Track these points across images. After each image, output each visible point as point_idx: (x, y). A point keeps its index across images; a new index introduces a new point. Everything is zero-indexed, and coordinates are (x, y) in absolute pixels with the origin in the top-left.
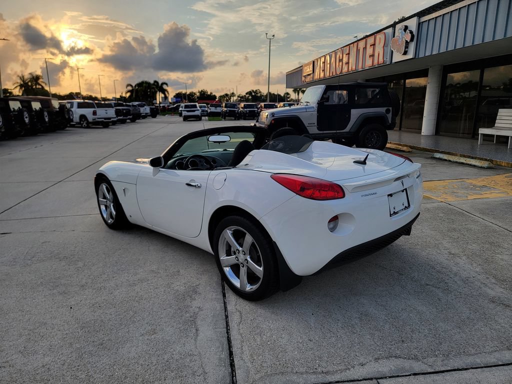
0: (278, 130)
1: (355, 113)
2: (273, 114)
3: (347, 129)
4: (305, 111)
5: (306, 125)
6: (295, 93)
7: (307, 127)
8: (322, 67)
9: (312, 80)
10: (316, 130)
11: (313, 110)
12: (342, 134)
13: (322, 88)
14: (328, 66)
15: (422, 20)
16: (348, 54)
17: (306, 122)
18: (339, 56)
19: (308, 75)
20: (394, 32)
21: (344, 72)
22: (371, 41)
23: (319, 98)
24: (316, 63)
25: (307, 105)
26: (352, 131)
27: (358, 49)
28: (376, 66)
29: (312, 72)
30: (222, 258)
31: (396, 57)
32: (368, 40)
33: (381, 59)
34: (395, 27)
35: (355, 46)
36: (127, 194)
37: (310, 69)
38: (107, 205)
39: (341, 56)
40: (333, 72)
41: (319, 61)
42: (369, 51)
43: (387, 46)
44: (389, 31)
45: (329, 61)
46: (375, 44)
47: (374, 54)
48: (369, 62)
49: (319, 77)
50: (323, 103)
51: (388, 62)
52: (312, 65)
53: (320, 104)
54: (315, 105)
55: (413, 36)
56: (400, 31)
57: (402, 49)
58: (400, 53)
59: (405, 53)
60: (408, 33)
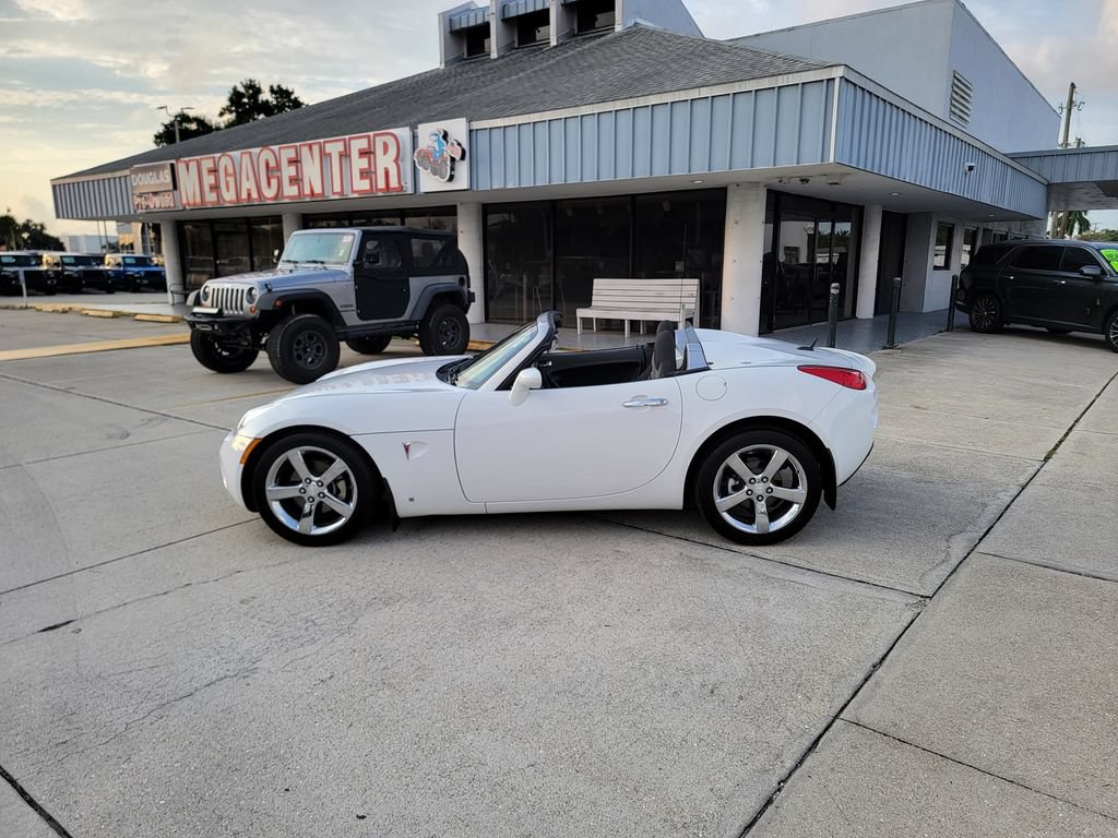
0: (292, 322)
1: (416, 284)
3: (406, 317)
4: (331, 279)
7: (343, 314)
8: (209, 180)
9: (172, 205)
10: (356, 317)
11: (347, 278)
12: (399, 324)
13: (354, 235)
14: (231, 180)
15: (476, 125)
16: (295, 162)
17: (338, 303)
18: (267, 164)
19: (155, 193)
20: (414, 137)
21: (287, 197)
22: (359, 144)
23: (353, 256)
24: (181, 168)
25: (325, 268)
26: (416, 318)
27: (324, 155)
28: (380, 194)
29: (171, 188)
30: (718, 500)
31: (430, 183)
32: (353, 142)
33: (394, 183)
34: (413, 128)
35: (316, 149)
36: (415, 454)
37: (162, 180)
38: (306, 496)
39: (272, 164)
40: (249, 195)
41: (193, 166)
42: (360, 163)
43: (403, 160)
44: (403, 133)
45: (230, 171)
46: (374, 153)
47: (373, 170)
48: (364, 185)
49: (198, 200)
50: (362, 264)
51: (410, 191)
52: (168, 172)
53: (357, 266)
54: (348, 268)
55: (463, 151)
56: (435, 138)
57: (444, 169)
58: (443, 177)
59: (451, 178)
60: (452, 144)
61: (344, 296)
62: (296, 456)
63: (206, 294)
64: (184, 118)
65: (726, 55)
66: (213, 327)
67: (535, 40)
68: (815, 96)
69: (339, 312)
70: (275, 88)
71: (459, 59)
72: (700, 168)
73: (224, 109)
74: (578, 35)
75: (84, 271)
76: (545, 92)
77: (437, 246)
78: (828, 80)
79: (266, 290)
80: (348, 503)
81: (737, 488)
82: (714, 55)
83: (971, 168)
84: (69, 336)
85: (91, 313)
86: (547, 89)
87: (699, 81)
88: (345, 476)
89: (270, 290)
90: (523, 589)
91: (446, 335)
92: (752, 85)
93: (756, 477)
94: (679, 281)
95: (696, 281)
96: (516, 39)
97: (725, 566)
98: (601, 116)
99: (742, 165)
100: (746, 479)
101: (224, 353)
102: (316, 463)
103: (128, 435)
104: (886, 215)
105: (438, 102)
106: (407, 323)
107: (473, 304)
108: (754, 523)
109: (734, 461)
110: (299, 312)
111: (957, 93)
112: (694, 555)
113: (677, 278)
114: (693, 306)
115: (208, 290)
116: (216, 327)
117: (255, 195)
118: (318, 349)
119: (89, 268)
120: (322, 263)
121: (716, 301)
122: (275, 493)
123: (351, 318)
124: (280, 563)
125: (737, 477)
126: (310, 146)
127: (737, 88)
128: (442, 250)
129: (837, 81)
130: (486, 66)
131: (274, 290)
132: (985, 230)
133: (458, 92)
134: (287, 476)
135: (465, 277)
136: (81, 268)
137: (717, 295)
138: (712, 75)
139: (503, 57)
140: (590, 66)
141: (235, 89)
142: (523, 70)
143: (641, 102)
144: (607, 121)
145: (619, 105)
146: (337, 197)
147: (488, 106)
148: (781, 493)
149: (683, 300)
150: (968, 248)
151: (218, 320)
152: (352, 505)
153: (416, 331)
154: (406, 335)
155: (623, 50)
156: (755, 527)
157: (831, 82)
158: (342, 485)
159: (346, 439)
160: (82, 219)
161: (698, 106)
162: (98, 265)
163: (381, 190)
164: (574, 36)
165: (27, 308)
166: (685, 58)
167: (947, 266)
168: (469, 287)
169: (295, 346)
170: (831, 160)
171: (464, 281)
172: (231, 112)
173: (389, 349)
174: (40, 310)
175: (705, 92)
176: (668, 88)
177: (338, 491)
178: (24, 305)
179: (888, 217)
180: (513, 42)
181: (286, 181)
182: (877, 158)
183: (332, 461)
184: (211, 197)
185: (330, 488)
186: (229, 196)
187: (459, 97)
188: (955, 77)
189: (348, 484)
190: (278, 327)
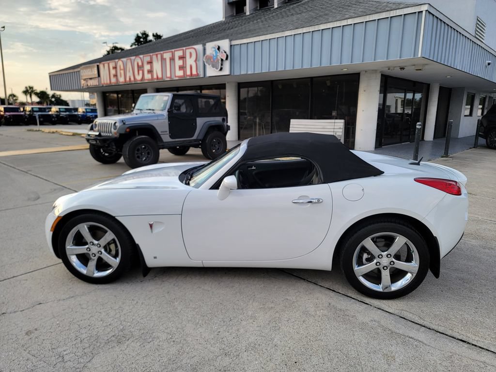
0: (135, 139)
1: (201, 122)
2: (123, 121)
3: (194, 137)
4: (156, 118)
5: (160, 133)
6: (26, 94)
7: (161, 136)
8: (113, 72)
9: (98, 84)
10: (169, 137)
11: (164, 118)
12: (191, 141)
13: (168, 96)
14: (122, 72)
15: (234, 43)
16: (150, 63)
17: (159, 130)
18: (138, 64)
19: (91, 79)
20: (204, 50)
21: (147, 80)
22: (179, 53)
23: (168, 106)
24: (101, 66)
25: (154, 113)
26: (199, 138)
27: (163, 59)
28: (188, 78)
29: (97, 76)
30: (356, 268)
31: (211, 72)
32: (176, 52)
33: (194, 72)
34: (204, 45)
35: (159, 56)
36: (156, 229)
37: (93, 72)
38: (90, 253)
39: (140, 64)
40: (130, 79)
41: (106, 65)
42: (178, 63)
43: (199, 61)
44: (199, 47)
45: (122, 67)
46: (185, 58)
47: (185, 66)
48: (180, 73)
49: (108, 82)
50: (172, 111)
51: (202, 76)
52: (96, 69)
53: (170, 112)
54: (165, 113)
55: (227, 56)
56: (214, 49)
57: (217, 65)
58: (217, 69)
59: (221, 69)
60: (222, 52)
61: (162, 127)
62: (84, 228)
63: (96, 125)
64: (116, 48)
65: (362, 4)
66: (97, 142)
67: (267, 6)
68: (411, 21)
69: (159, 135)
70: (155, 34)
71: (232, 16)
72: (346, 62)
73: (133, 44)
74: (288, 3)
75: (68, 115)
76: (269, 26)
77: (212, 102)
78: (419, 12)
79: (122, 123)
80: (116, 258)
81: (369, 260)
82: (356, 5)
83: (489, 64)
84: (48, 144)
85: (64, 133)
86: (270, 25)
87: (347, 16)
88: (114, 241)
89: (124, 124)
90: (216, 333)
91: (215, 147)
92: (376, 17)
93: (382, 253)
94: (333, 121)
95: (343, 121)
96: (258, 6)
97: (361, 318)
98: (296, 36)
99: (369, 59)
100: (376, 255)
101: (106, 154)
102: (96, 233)
103: (39, 198)
104: (441, 89)
105: (218, 34)
106: (195, 140)
107: (229, 131)
108: (380, 284)
109: (368, 243)
110: (140, 134)
111: (478, 28)
112: (339, 306)
113: (333, 119)
114: (341, 134)
115: (97, 123)
116: (98, 142)
117: (132, 79)
118: (148, 153)
119: (71, 113)
120: (153, 110)
121: (353, 131)
122: (72, 250)
123: (166, 138)
124: (69, 298)
125: (369, 253)
126: (157, 55)
127: (368, 18)
128: (214, 104)
129: (424, 12)
130: (244, 18)
131: (126, 123)
132: (490, 97)
133: (228, 29)
134: (79, 240)
135: (225, 118)
136: (68, 113)
137: (353, 128)
138: (354, 13)
139: (252, 14)
140: (292, 15)
141: (137, 35)
142: (260, 19)
143: (316, 28)
144: (299, 39)
145: (305, 30)
146: (168, 79)
147: (240, 34)
148: (401, 265)
149: (335, 130)
150: (481, 107)
151: (99, 138)
152: (118, 260)
153: (200, 144)
154: (196, 146)
155: (309, 6)
156: (381, 286)
157: (420, 14)
158: (112, 247)
159: (113, 218)
160: (59, 91)
161: (347, 29)
162: (75, 112)
163: (188, 75)
164: (286, 3)
165: (39, 131)
166: (340, 7)
167: (471, 114)
168: (227, 122)
169: (136, 152)
170: (419, 56)
171: (225, 119)
172: (135, 45)
173: (189, 152)
174: (43, 132)
175: (350, 21)
176: (330, 20)
177: (110, 250)
178: (38, 129)
179: (442, 90)
180: (257, 7)
181: (146, 72)
182: (443, 55)
183: (106, 232)
184: (113, 80)
185: (105, 248)
186: (121, 80)
187: (228, 31)
188: (477, 19)
189: (116, 246)
190: (128, 142)
